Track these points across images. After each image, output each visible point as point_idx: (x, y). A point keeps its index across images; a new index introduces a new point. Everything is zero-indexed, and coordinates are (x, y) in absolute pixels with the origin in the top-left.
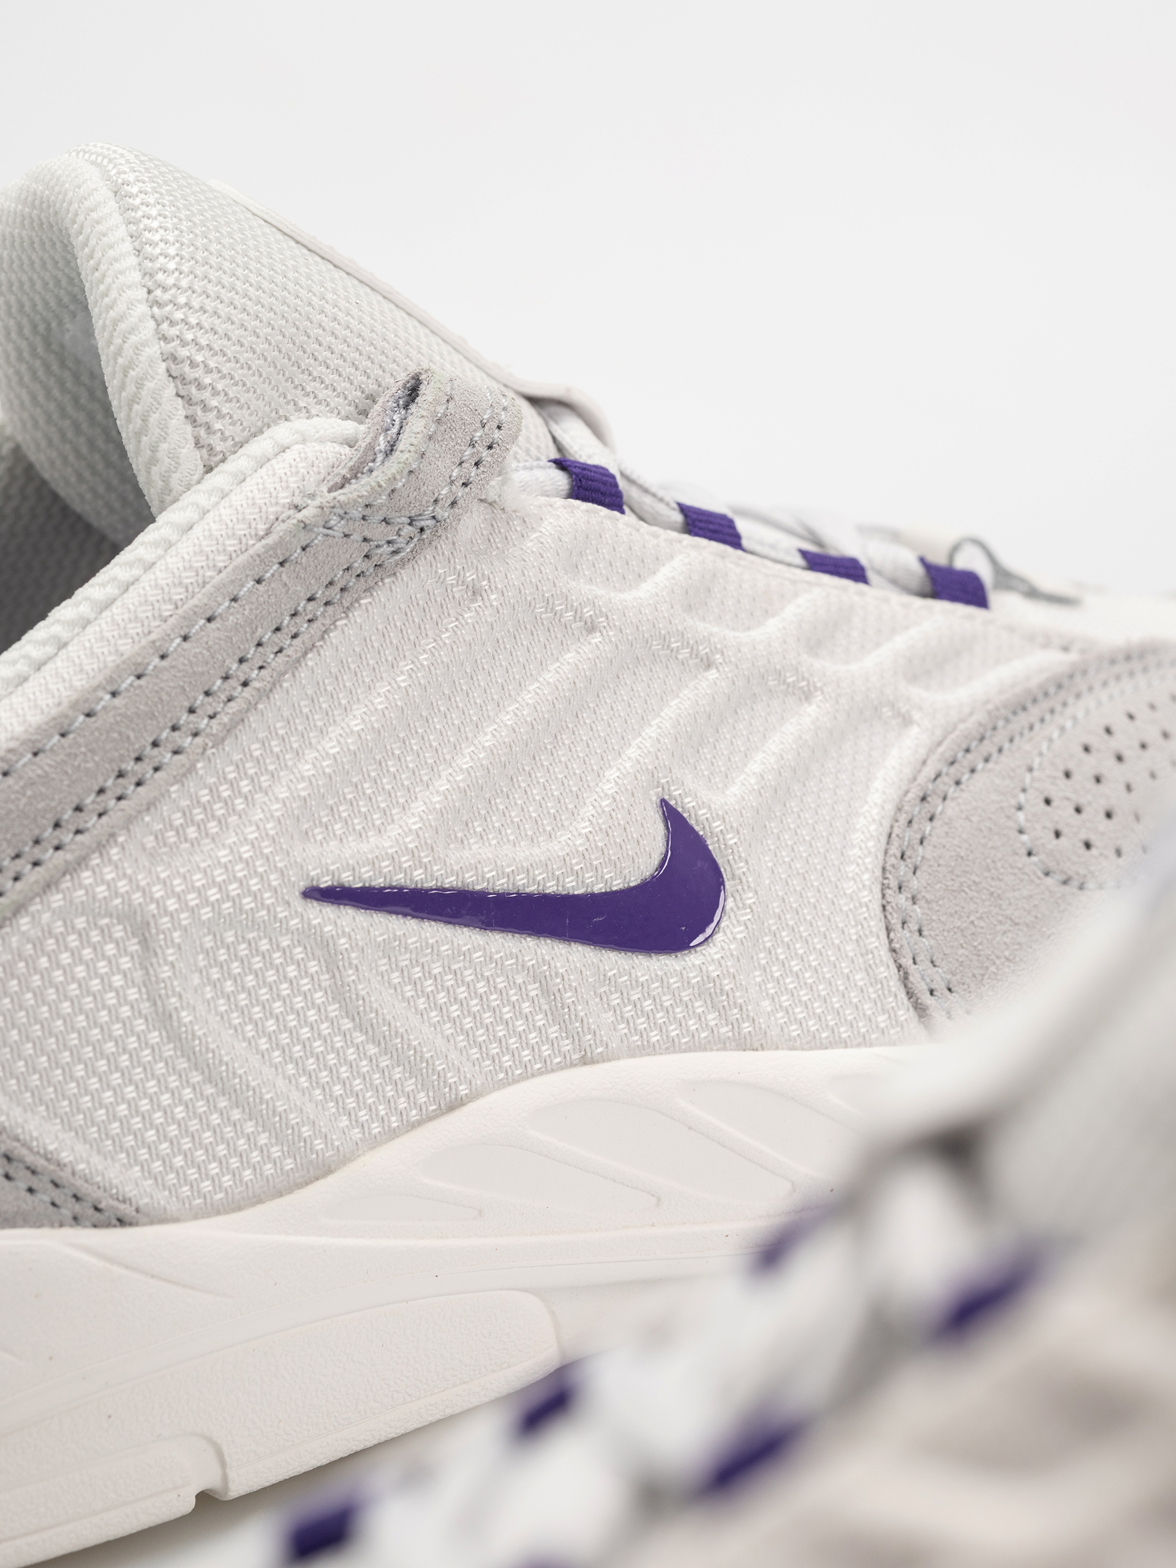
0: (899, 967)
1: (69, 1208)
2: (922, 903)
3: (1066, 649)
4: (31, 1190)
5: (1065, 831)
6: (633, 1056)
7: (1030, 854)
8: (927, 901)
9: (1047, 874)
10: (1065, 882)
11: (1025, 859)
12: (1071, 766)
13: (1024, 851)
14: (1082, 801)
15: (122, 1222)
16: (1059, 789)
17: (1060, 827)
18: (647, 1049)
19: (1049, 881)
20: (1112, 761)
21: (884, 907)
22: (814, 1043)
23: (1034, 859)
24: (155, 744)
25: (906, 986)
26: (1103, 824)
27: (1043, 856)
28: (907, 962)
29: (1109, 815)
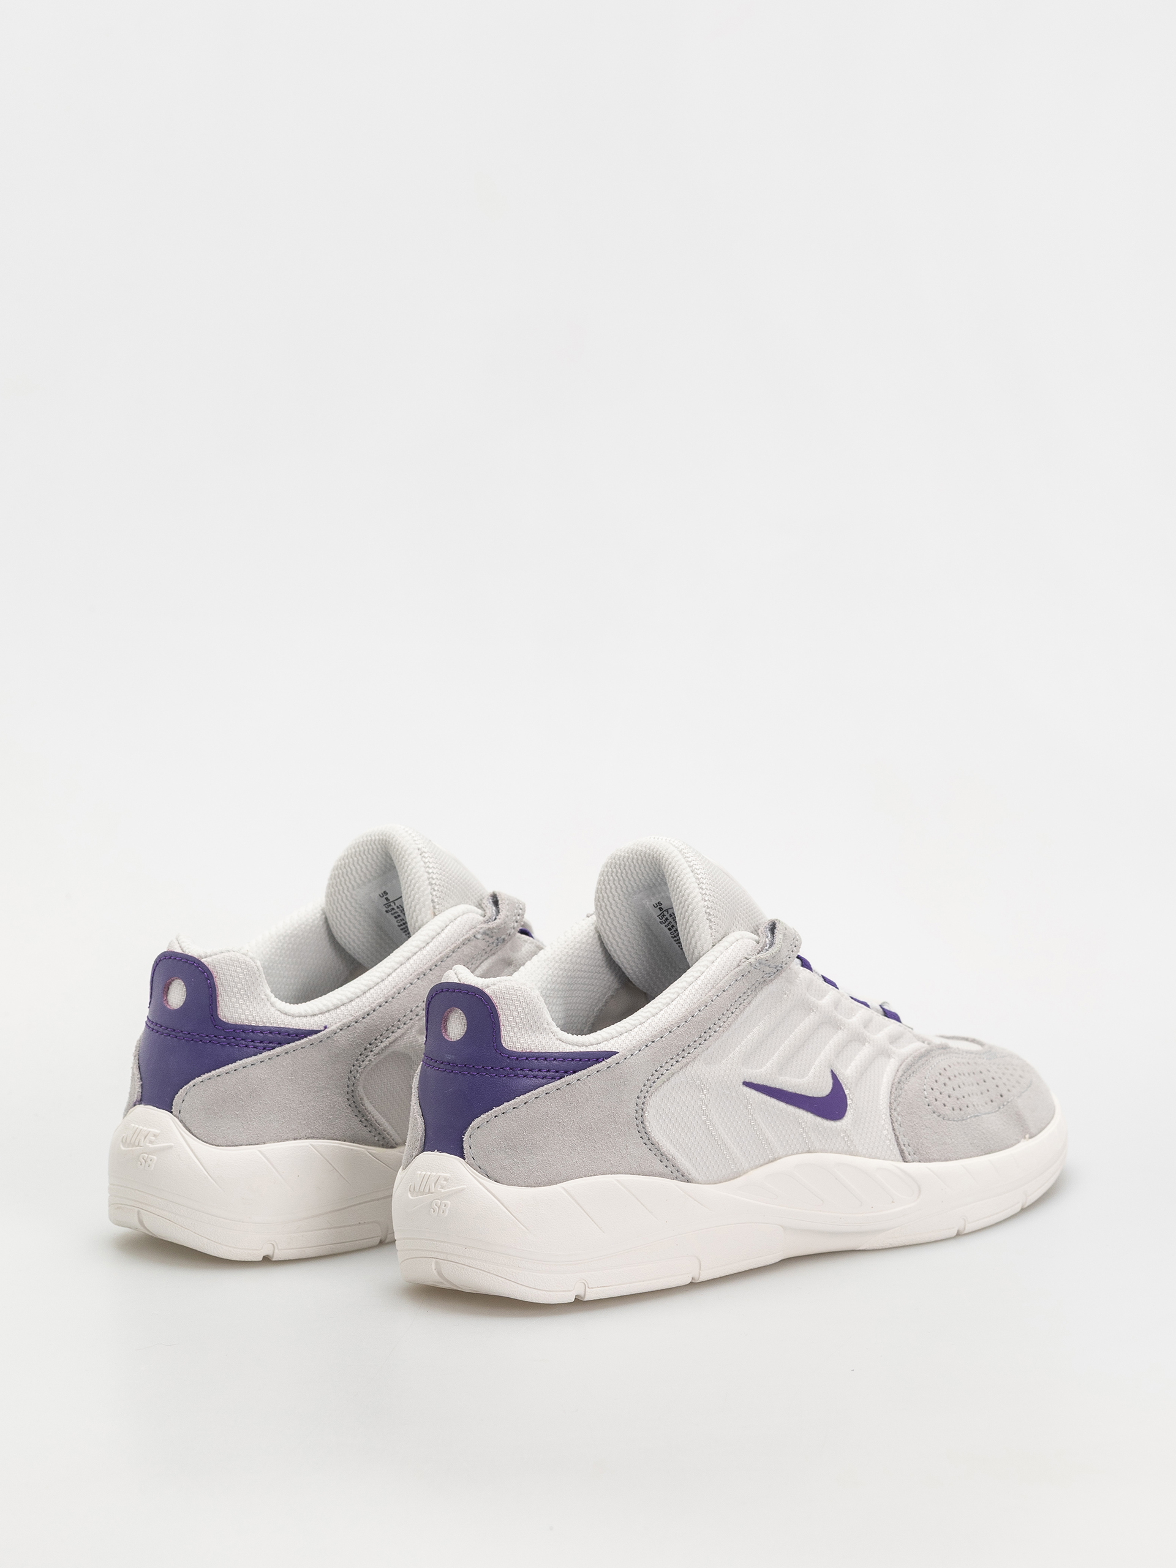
0: (896, 1135)
1: (676, 1174)
2: (900, 1116)
3: (924, 1042)
4: (666, 1166)
5: (938, 1099)
6: (822, 1152)
7: (929, 1105)
8: (902, 1116)
9: (934, 1112)
10: (939, 1116)
11: (927, 1107)
12: (937, 1079)
13: (927, 1104)
14: (942, 1091)
15: (688, 1181)
16: (935, 1086)
17: (937, 1098)
18: (825, 1151)
19: (935, 1115)
20: (948, 1080)
21: (890, 1116)
22: (870, 1157)
23: (930, 1107)
24: (710, 1029)
25: (897, 1142)
26: (948, 1099)
27: (933, 1106)
28: (897, 1133)
29: (949, 1097)
